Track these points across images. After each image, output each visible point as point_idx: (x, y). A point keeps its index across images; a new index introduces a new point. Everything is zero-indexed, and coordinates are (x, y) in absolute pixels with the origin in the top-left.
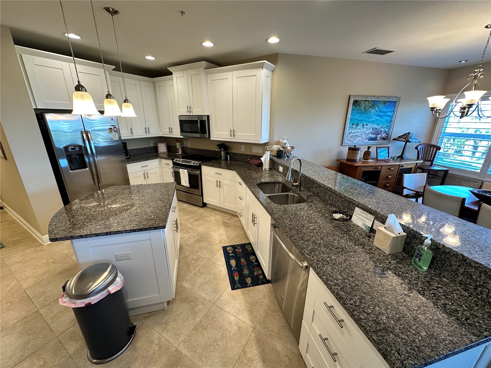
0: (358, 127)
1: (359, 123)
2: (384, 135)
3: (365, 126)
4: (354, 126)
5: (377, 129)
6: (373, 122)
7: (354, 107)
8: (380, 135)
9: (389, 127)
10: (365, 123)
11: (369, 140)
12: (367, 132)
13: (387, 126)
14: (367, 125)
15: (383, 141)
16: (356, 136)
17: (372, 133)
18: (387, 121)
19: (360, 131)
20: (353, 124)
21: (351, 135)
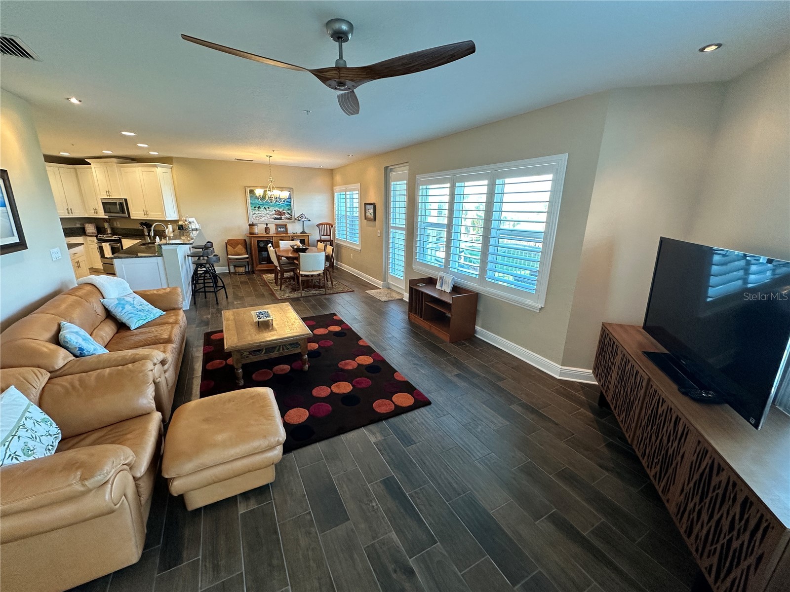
0: (261, 210)
1: (261, 207)
2: (288, 216)
3: (267, 209)
4: (257, 209)
5: (279, 211)
6: (273, 206)
7: (251, 194)
8: (284, 216)
9: (290, 210)
10: (266, 207)
11: (275, 219)
12: (271, 213)
13: (288, 209)
14: (268, 208)
15: (289, 220)
16: (261, 216)
17: (275, 214)
18: (287, 205)
19: (263, 212)
20: (255, 207)
21: (255, 215)
